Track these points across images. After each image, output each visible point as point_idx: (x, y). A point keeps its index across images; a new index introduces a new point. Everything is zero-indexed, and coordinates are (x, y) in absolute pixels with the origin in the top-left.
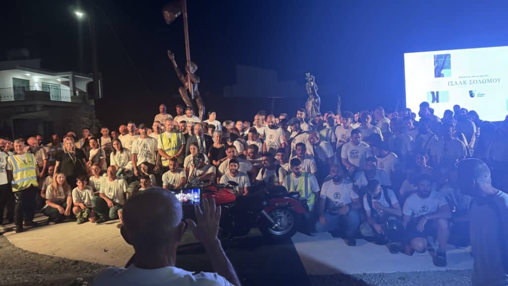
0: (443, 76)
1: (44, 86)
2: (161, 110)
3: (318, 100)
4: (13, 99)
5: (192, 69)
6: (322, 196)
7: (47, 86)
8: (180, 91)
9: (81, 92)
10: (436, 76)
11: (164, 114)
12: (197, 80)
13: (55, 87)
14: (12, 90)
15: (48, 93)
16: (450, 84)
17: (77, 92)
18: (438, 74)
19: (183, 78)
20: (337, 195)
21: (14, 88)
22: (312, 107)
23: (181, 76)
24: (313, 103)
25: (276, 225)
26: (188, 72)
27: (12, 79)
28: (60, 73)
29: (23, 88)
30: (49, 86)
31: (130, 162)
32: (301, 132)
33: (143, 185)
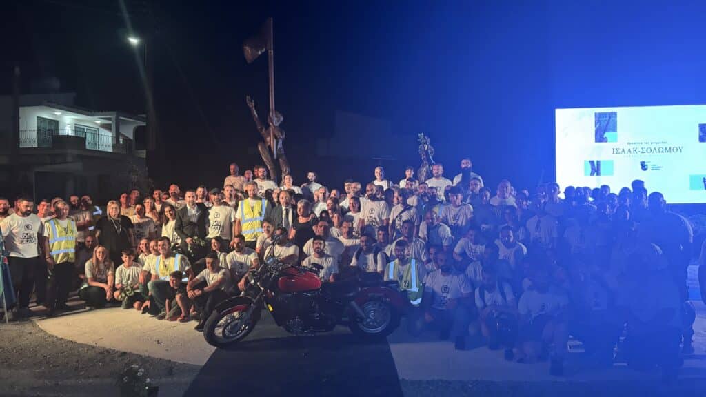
0: (606, 140)
1: (78, 129)
2: (232, 171)
4: (35, 146)
5: (276, 120)
6: (428, 288)
7: (82, 130)
8: (260, 148)
9: (126, 139)
10: (596, 141)
11: (236, 176)
12: (282, 135)
13: (93, 132)
14: (36, 132)
15: (83, 140)
16: (615, 151)
17: (121, 140)
18: (600, 138)
19: (264, 131)
20: (445, 288)
21: (39, 130)
23: (262, 128)
25: (368, 320)
26: (271, 124)
27: (36, 118)
28: (100, 113)
29: (51, 131)
30: (84, 129)
32: (407, 207)
33: (209, 266)
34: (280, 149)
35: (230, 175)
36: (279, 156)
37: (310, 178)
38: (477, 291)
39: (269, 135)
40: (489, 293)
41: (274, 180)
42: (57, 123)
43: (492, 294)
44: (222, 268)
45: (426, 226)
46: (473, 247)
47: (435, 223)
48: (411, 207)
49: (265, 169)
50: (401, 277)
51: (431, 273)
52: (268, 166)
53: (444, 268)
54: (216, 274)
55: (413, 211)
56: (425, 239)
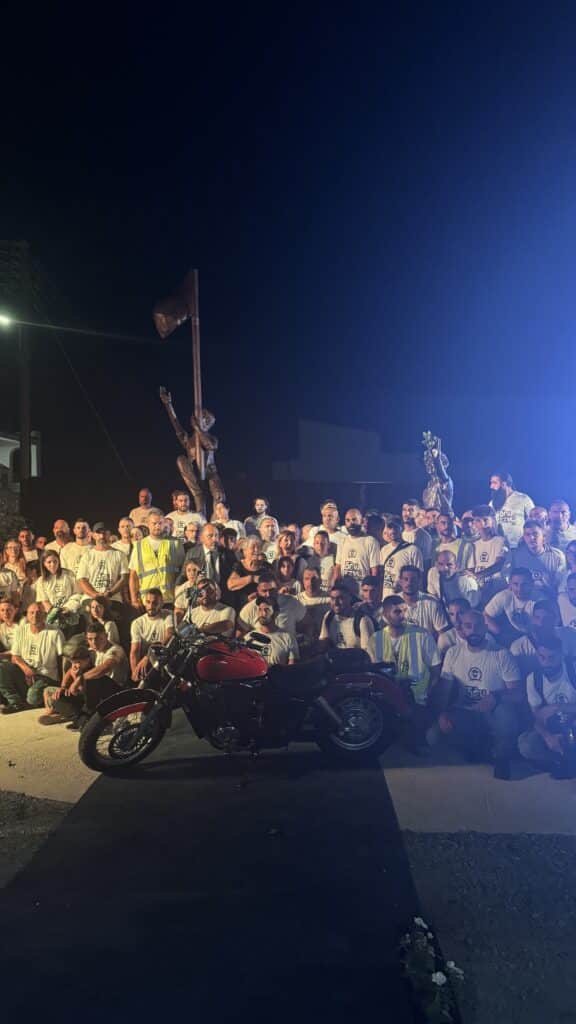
2: (142, 499)
6: (445, 674)
8: (180, 464)
11: (148, 508)
19: (186, 438)
20: (475, 673)
25: (347, 729)
31: (75, 597)
32: (402, 545)
33: (92, 643)
35: (139, 505)
36: (209, 476)
37: (257, 508)
38: (531, 679)
43: (555, 684)
44: (111, 645)
45: (438, 575)
46: (519, 604)
47: (452, 571)
48: (408, 545)
49: (188, 497)
50: (396, 655)
51: (451, 649)
52: (193, 491)
53: (473, 638)
54: (102, 654)
55: (411, 551)
56: (436, 595)
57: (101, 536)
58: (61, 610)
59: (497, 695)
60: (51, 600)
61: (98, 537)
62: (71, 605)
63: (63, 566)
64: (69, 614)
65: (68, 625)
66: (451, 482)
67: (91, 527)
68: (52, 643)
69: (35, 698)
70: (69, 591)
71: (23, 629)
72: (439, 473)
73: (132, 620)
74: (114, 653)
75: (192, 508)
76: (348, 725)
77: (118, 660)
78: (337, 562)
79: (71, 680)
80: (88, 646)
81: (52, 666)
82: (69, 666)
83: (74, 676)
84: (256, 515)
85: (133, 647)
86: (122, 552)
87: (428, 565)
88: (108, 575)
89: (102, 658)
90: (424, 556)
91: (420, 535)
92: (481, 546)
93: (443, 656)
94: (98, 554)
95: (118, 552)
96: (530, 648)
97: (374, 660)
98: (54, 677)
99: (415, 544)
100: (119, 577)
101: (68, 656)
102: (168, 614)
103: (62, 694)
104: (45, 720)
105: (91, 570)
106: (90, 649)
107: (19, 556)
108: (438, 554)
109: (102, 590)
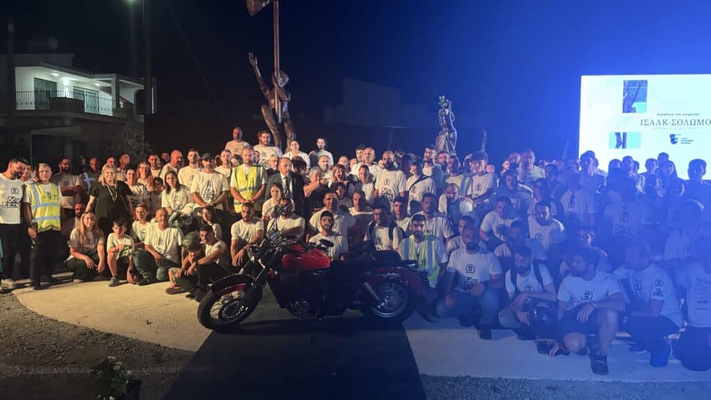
0: (635, 112)
1: (77, 91)
2: (235, 135)
3: (454, 135)
4: (33, 108)
5: (281, 80)
6: (450, 268)
7: (81, 93)
8: (263, 110)
9: (127, 103)
10: (624, 112)
11: (239, 142)
12: (287, 94)
13: (92, 95)
14: (33, 94)
15: (82, 103)
16: (644, 122)
17: (121, 103)
18: (628, 108)
19: (267, 92)
20: (470, 268)
21: (36, 91)
22: (445, 144)
23: (266, 90)
24: (446, 139)
25: (383, 304)
26: (275, 84)
27: (33, 80)
28: (99, 75)
29: (48, 93)
30: (83, 92)
31: (188, 205)
32: (422, 178)
33: (203, 238)
34: (284, 113)
35: (233, 139)
36: (284, 120)
37: (319, 145)
38: (508, 274)
39: (273, 97)
40: (521, 276)
41: (279, 146)
42: (55, 84)
43: (525, 278)
44: (217, 241)
45: (446, 200)
46: (501, 221)
47: (456, 198)
48: (427, 177)
49: (269, 135)
50: (418, 255)
51: (454, 252)
52: (272, 131)
53: (471, 245)
54: (210, 246)
55: (428, 182)
56: (444, 213)
57: (208, 163)
58: (179, 214)
59: (485, 283)
60: (172, 206)
61: (205, 163)
62: (187, 210)
63: (180, 182)
64: (185, 217)
65: (184, 225)
66: (456, 132)
67: (201, 155)
68: (174, 237)
69: (162, 276)
70: (185, 200)
71: (153, 227)
72: (449, 126)
73: (232, 224)
74: (219, 247)
75: (272, 143)
76: (384, 302)
77: (222, 251)
78: (376, 187)
79: (188, 265)
80: (200, 240)
81: (174, 253)
82: (186, 254)
83: (191, 262)
84: (318, 150)
85: (233, 243)
86: (224, 175)
87: (439, 192)
88: (213, 191)
89: (210, 250)
90: (437, 185)
91: (435, 171)
92: (477, 179)
93: (449, 256)
94: (206, 175)
95: (221, 175)
96: (507, 252)
97: (403, 258)
98: (176, 261)
99: (431, 177)
100: (221, 192)
101: (185, 247)
102: (258, 220)
103: (183, 273)
104: (170, 291)
105: (201, 187)
106: (202, 242)
107: (148, 173)
108: (447, 185)
109: (209, 202)
